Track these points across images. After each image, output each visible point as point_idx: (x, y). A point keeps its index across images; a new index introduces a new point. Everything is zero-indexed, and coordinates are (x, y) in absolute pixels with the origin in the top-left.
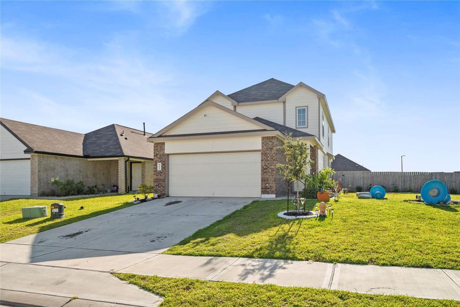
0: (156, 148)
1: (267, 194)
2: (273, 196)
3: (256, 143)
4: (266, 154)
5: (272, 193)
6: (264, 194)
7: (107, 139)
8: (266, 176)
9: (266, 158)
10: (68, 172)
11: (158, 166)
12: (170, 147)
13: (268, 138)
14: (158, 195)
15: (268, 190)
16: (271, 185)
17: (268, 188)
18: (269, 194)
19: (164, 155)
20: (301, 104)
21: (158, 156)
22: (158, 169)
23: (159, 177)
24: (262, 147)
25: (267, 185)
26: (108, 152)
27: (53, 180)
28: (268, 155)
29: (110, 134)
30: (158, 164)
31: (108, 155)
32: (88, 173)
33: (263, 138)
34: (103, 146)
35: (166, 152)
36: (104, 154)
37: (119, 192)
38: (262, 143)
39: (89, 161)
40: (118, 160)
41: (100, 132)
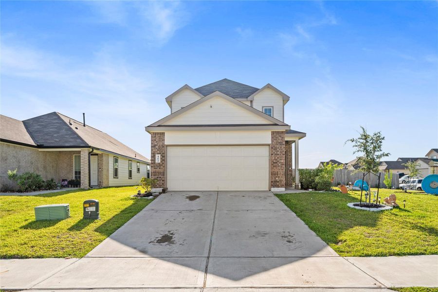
0: (154, 139)
1: (276, 187)
2: (283, 189)
3: (266, 137)
4: (276, 149)
5: (282, 186)
6: (274, 187)
7: (56, 128)
8: (276, 170)
9: (275, 152)
10: (20, 164)
11: (157, 158)
12: (170, 138)
13: (278, 133)
14: (163, 190)
15: (278, 183)
16: (280, 178)
17: (278, 182)
18: (279, 187)
19: (163, 146)
20: (268, 104)
21: (157, 147)
22: (157, 162)
23: (158, 170)
24: (272, 141)
25: (277, 179)
26: (66, 142)
27: (10, 172)
28: (278, 149)
29: (57, 123)
30: (157, 155)
31: (67, 145)
32: (39, 165)
33: (273, 133)
34: (55, 135)
35: (166, 143)
36: (61, 144)
37: (82, 187)
38: (272, 138)
39: (40, 151)
40: (80, 151)
41: (41, 120)
